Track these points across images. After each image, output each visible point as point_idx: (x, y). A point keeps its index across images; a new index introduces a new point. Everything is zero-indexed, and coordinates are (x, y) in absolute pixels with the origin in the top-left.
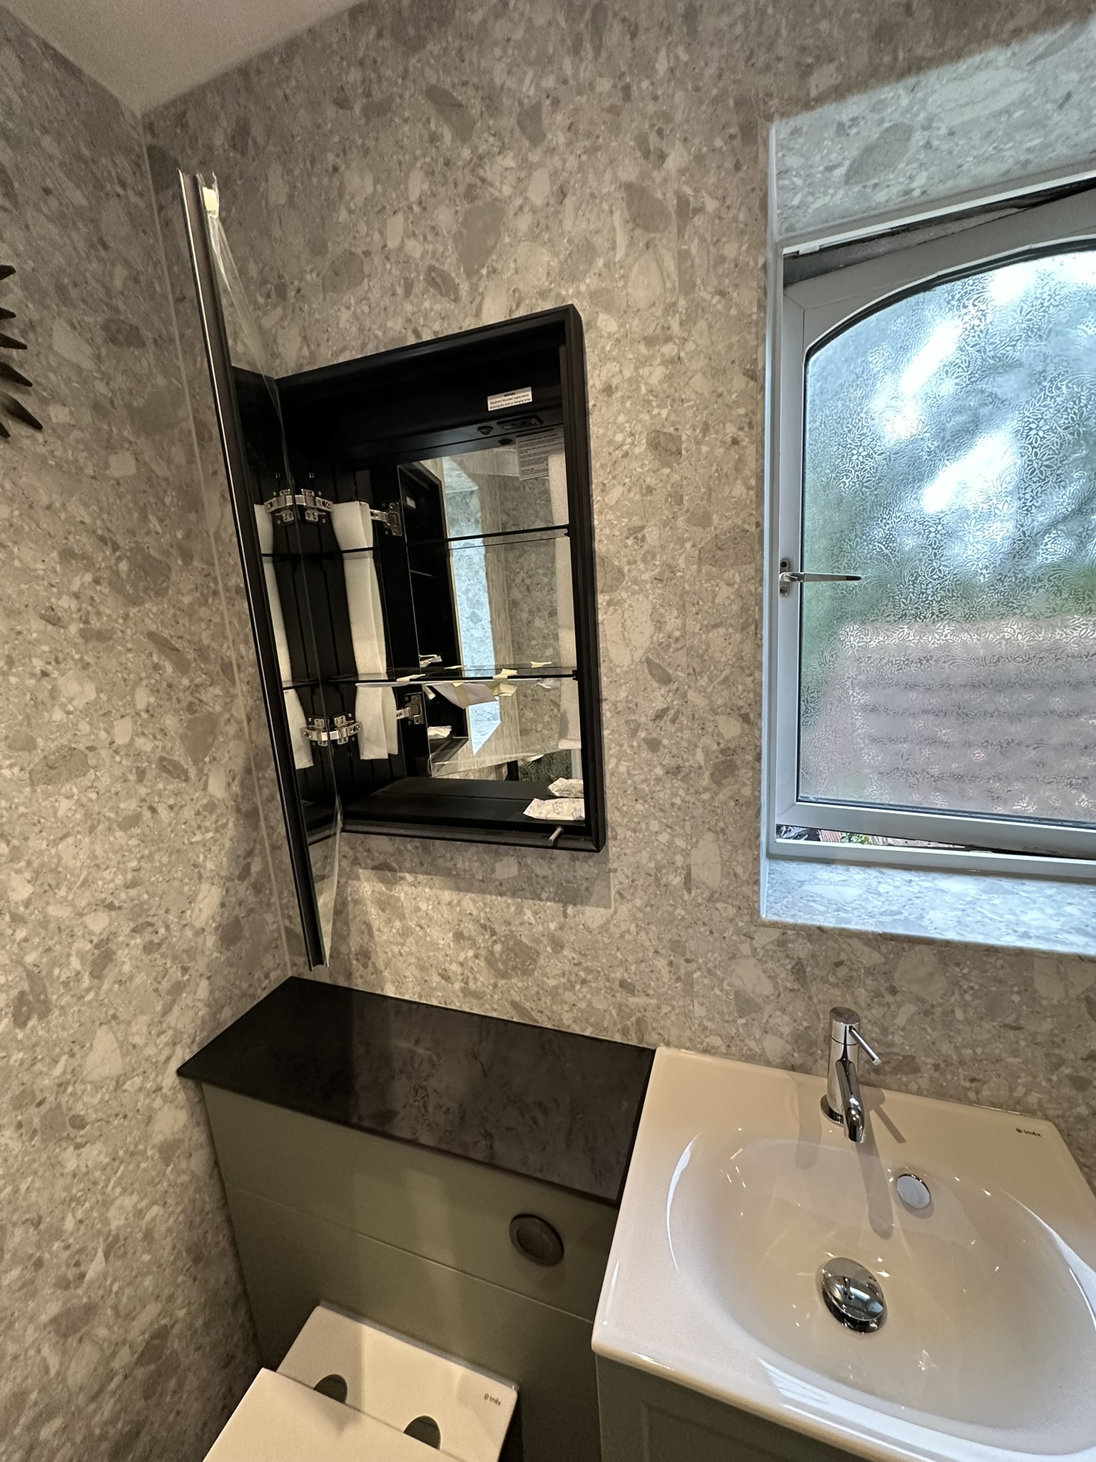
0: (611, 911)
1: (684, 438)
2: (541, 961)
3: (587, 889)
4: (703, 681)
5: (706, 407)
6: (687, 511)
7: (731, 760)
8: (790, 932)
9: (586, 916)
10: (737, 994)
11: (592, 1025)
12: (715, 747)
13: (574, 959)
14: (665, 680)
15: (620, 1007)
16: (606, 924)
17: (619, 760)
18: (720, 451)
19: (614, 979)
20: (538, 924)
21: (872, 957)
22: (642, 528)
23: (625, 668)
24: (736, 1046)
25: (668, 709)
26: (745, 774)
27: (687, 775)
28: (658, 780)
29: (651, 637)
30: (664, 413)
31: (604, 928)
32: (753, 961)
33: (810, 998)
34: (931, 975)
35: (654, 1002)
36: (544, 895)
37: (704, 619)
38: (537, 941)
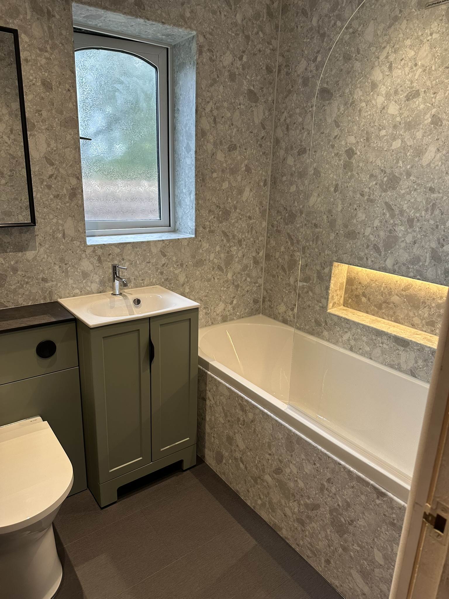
0: (37, 252)
1: (53, 84)
2: (8, 279)
3: (27, 244)
4: (64, 165)
5: (59, 77)
6: (56, 108)
7: (75, 192)
8: (96, 247)
9: (27, 255)
10: (82, 272)
11: (31, 300)
12: (69, 188)
13: (22, 274)
14: (52, 164)
15: (42, 289)
16: (35, 257)
17: (37, 193)
18: (65, 92)
19: (39, 279)
20: (6, 263)
21: (117, 250)
22: (41, 111)
23: (37, 159)
24: (83, 291)
25: (53, 174)
26: (79, 196)
27: (61, 197)
28: (51, 200)
29: (46, 149)
30: (46, 74)
31: (35, 259)
32: (86, 259)
33: (103, 268)
34: (131, 252)
35: (55, 283)
36: (8, 250)
37: (63, 145)
38: (6, 271)
